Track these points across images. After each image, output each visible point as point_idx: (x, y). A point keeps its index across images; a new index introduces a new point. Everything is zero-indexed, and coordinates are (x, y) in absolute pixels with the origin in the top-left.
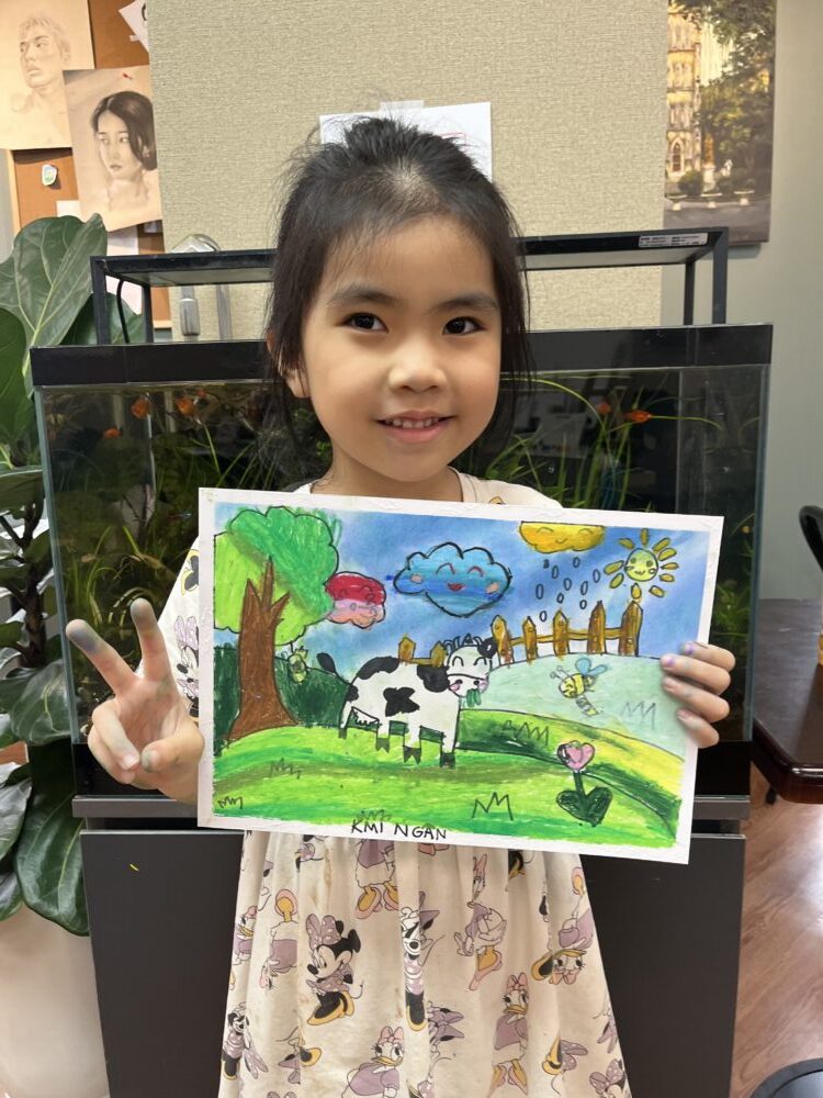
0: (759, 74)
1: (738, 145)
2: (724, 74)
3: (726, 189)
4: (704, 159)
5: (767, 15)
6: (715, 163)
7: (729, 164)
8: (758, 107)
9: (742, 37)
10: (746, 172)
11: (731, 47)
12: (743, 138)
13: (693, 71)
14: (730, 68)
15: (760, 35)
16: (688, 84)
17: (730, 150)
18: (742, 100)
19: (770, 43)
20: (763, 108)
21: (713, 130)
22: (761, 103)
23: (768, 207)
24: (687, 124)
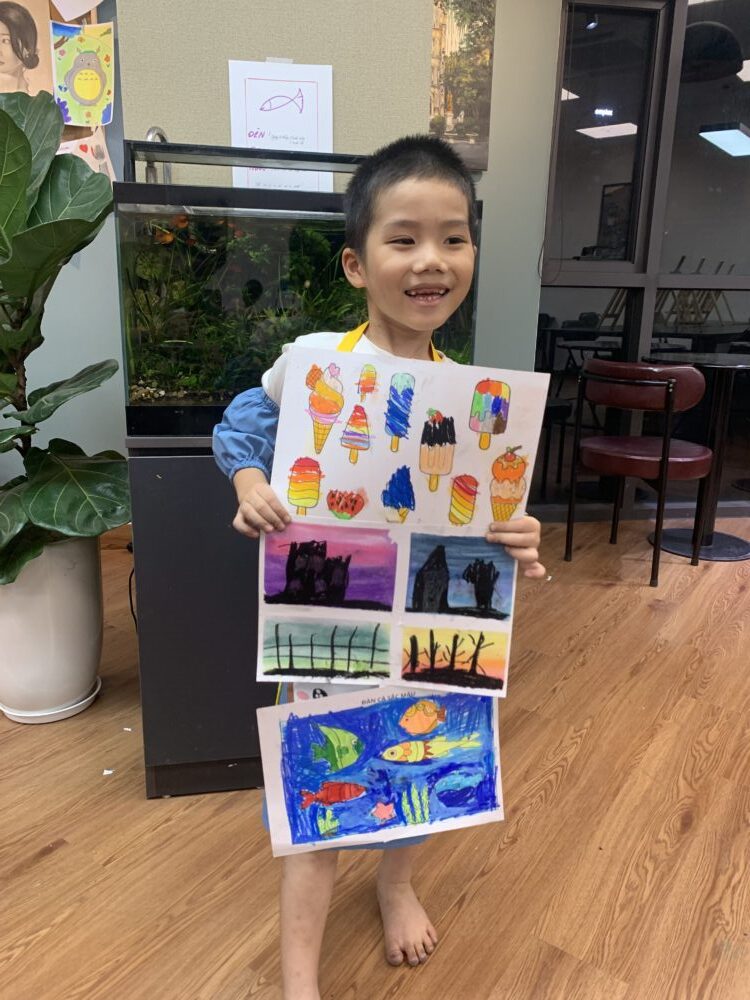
0: (483, 52)
1: (469, 101)
2: (460, 49)
3: (461, 131)
4: (447, 108)
5: (490, 9)
6: (454, 112)
7: (462, 113)
8: (483, 76)
9: (474, 24)
10: (473, 120)
11: (466, 30)
12: (472, 97)
13: (440, 44)
14: (464, 45)
15: (485, 24)
16: (437, 53)
17: (464, 104)
18: (471, 70)
19: (491, 30)
20: (486, 76)
21: (453, 89)
22: (485, 73)
23: (487, 146)
24: (436, 83)
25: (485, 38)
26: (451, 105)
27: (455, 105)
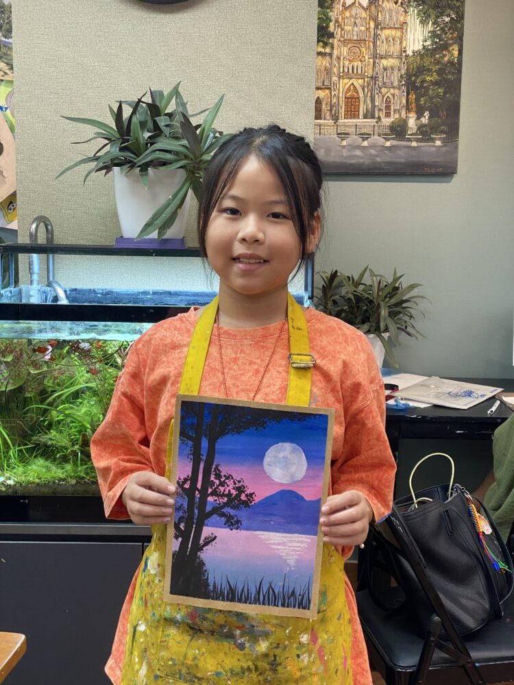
0: (451, 49)
1: (434, 100)
2: (424, 47)
3: (425, 133)
4: (408, 110)
5: (458, 4)
6: (417, 113)
9: (439, 20)
10: (439, 121)
11: (430, 27)
12: (438, 95)
13: (401, 43)
14: (429, 43)
15: (452, 19)
16: (397, 53)
17: (428, 104)
18: (437, 67)
19: (459, 25)
20: (454, 73)
21: (416, 89)
23: (456, 148)
24: (396, 83)
25: (451, 34)
26: (413, 105)
27: (418, 105)
